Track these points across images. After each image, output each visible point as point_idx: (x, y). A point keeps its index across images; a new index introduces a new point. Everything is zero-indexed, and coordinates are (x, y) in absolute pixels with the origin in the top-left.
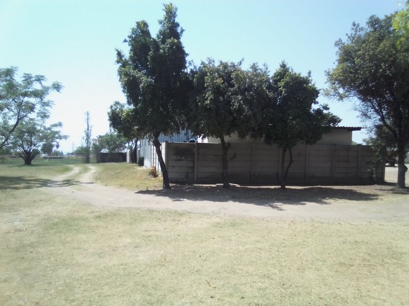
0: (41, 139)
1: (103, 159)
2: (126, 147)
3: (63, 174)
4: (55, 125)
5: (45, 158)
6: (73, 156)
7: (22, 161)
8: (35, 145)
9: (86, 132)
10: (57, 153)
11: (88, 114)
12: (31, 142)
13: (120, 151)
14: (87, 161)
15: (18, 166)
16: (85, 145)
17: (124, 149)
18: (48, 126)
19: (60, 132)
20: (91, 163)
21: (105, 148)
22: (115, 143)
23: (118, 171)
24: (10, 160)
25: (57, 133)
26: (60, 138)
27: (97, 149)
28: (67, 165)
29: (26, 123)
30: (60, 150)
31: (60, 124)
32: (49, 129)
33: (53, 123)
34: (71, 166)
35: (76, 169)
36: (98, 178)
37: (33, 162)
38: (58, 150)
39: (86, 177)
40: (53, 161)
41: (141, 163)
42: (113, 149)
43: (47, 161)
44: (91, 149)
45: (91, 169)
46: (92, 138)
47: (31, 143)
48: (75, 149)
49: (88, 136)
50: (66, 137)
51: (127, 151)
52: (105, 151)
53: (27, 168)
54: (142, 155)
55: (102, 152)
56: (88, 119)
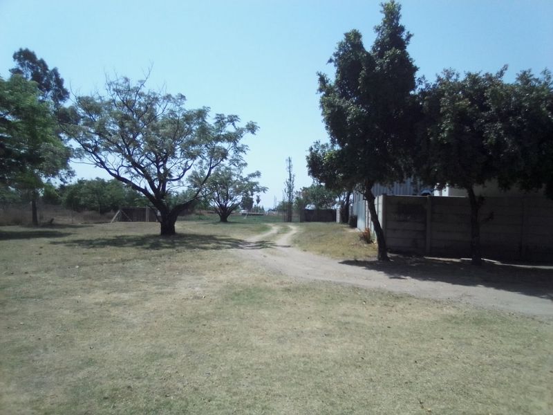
0: (238, 192)
1: (307, 217)
2: (335, 203)
3: (259, 233)
4: (253, 175)
5: (244, 214)
6: (274, 213)
7: (218, 217)
8: (231, 199)
9: (287, 183)
10: (257, 209)
11: (290, 161)
12: (227, 195)
13: (328, 208)
14: (289, 220)
15: (213, 223)
16: (287, 200)
17: (333, 205)
18: (245, 176)
19: (258, 183)
20: (294, 222)
21: (310, 203)
22: (322, 196)
23: (323, 233)
24: (207, 215)
25: (255, 184)
26: (258, 190)
27: (301, 204)
28: (265, 224)
29: (222, 172)
30: (260, 205)
31: (258, 174)
32: (246, 179)
33: (250, 173)
34: (269, 224)
35: (275, 229)
36: (296, 241)
37: (229, 219)
38: (259, 205)
39: (284, 240)
40: (252, 218)
41: (354, 224)
42: (320, 205)
43: (245, 218)
44: (294, 204)
45: (291, 230)
46: (295, 190)
47: (227, 197)
48: (277, 205)
49: (290, 188)
50: (264, 189)
51: (337, 207)
52: (310, 207)
53: (222, 225)
54: (355, 213)
55: (307, 208)
56: (290, 167)
